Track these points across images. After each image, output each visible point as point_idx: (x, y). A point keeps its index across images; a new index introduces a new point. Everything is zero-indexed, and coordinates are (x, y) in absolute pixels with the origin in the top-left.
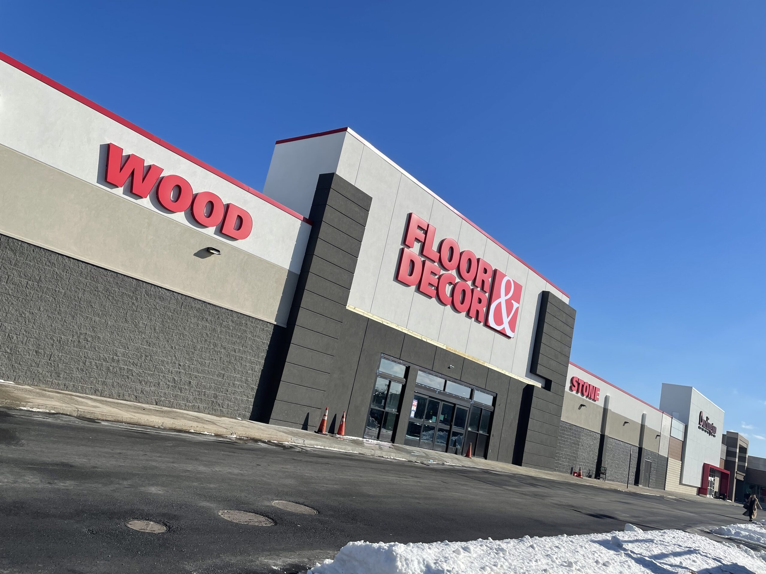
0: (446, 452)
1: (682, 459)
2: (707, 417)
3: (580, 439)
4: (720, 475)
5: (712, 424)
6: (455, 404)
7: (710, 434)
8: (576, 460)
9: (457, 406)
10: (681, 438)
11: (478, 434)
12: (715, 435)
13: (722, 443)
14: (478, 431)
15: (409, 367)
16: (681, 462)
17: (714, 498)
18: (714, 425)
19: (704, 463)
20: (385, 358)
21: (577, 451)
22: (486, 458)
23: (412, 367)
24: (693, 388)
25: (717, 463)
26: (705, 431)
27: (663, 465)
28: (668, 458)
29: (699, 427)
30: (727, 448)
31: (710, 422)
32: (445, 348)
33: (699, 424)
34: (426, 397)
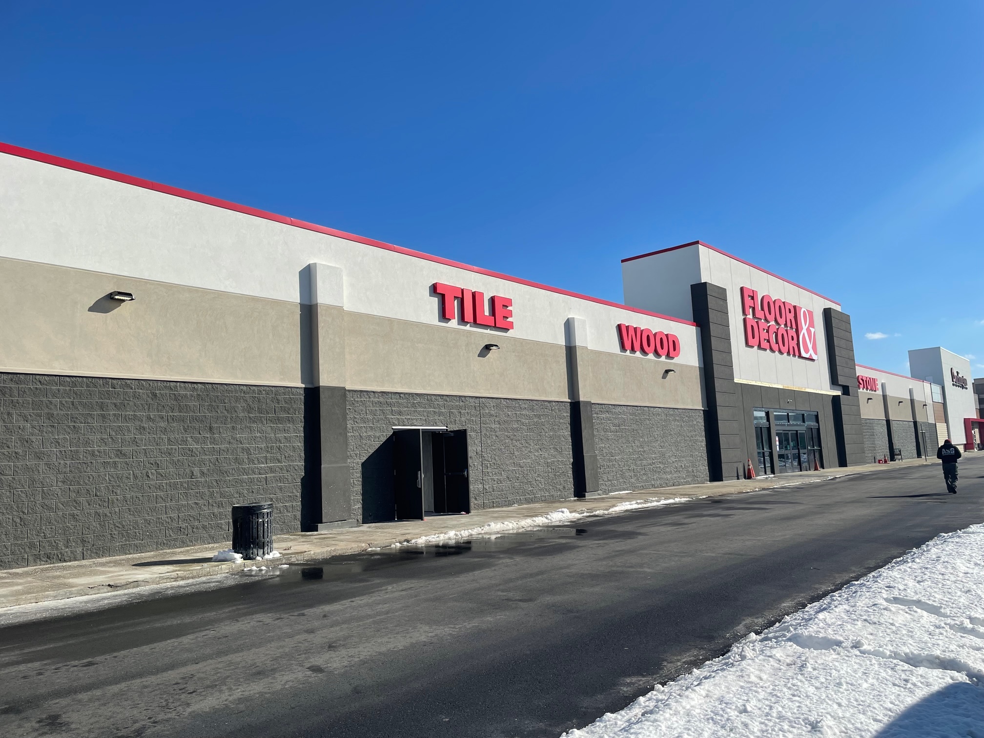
0: (801, 471)
1: (947, 421)
2: (957, 372)
3: (873, 429)
4: (977, 425)
5: (963, 377)
6: (797, 431)
7: (963, 387)
8: (875, 450)
9: (799, 432)
10: (940, 400)
11: (814, 450)
12: (967, 387)
13: (974, 393)
14: (814, 447)
15: (768, 411)
16: (946, 424)
17: (978, 450)
18: (964, 378)
19: (964, 419)
20: (755, 411)
21: (874, 441)
22: (823, 468)
23: (770, 410)
24: (941, 347)
25: (973, 415)
26: (959, 386)
27: (934, 432)
28: (935, 424)
29: (953, 384)
30: (979, 396)
31: (960, 376)
32: (782, 387)
33: (953, 381)
34: (781, 432)
